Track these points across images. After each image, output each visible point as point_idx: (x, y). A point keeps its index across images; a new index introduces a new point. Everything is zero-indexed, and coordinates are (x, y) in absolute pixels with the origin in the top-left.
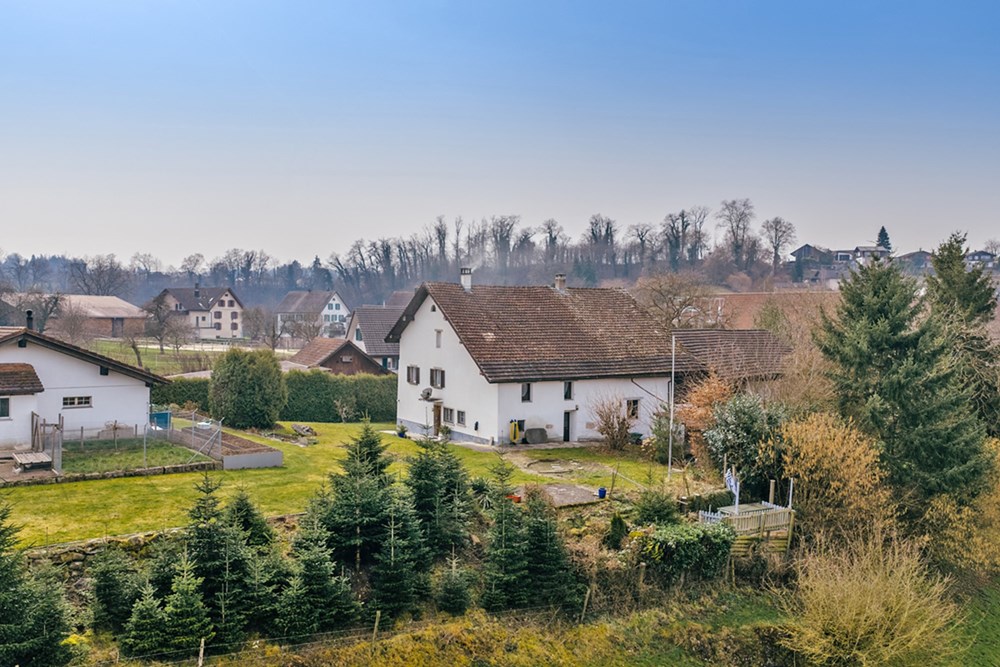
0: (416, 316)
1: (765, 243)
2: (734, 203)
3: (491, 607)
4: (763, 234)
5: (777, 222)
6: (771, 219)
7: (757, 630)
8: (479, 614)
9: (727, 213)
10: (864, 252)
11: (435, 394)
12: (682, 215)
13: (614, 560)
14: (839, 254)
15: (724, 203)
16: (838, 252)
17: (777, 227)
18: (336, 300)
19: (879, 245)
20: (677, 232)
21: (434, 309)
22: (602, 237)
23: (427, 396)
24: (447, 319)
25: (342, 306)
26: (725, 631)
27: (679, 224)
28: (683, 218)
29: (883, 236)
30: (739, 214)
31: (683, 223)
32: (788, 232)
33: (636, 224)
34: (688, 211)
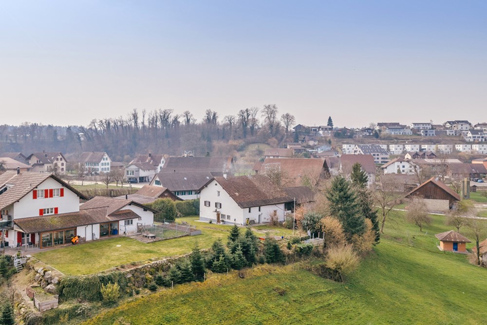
0: (208, 186)
1: (283, 124)
2: (269, 106)
3: (268, 262)
4: (282, 120)
5: (287, 115)
6: (285, 114)
7: (320, 265)
8: (266, 264)
9: (266, 110)
10: (323, 128)
11: (218, 210)
12: (247, 110)
13: (291, 252)
15: (265, 106)
16: (312, 127)
17: (288, 117)
18: (106, 156)
19: (328, 125)
20: (245, 118)
21: (216, 185)
22: (211, 119)
23: (216, 211)
24: (224, 189)
25: (108, 159)
26: (313, 266)
27: (245, 114)
28: (247, 112)
29: (330, 120)
30: (271, 111)
31: (247, 114)
32: (292, 119)
33: (228, 115)
34: (249, 109)
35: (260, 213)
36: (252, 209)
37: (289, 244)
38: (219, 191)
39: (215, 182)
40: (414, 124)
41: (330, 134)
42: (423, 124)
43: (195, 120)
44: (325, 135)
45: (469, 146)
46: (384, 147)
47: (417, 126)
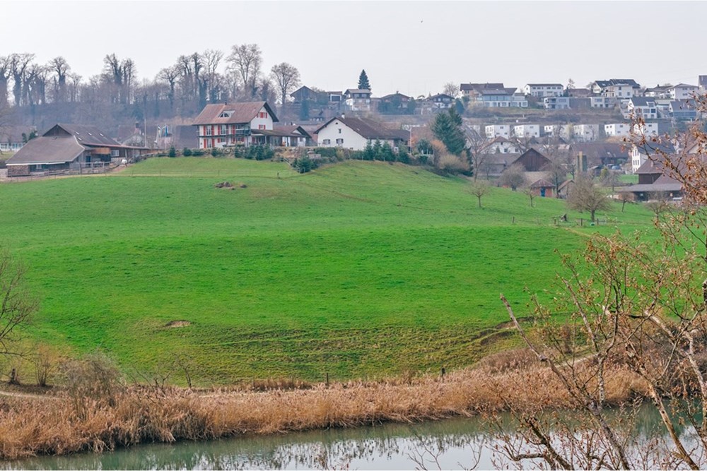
0: (327, 126)
1: (275, 84)
2: (244, 47)
4: (272, 77)
5: (284, 67)
6: (279, 64)
9: (237, 56)
10: (354, 94)
12: (195, 57)
14: (332, 95)
15: (235, 48)
16: (330, 93)
17: (285, 72)
19: (360, 88)
20: (190, 74)
21: (337, 124)
22: (119, 75)
27: (192, 64)
28: (196, 60)
29: (363, 78)
30: (248, 56)
31: (196, 64)
32: (294, 75)
34: (200, 53)
38: (340, 128)
39: (336, 121)
40: (531, 85)
41: (369, 107)
42: (548, 86)
43: (77, 79)
44: (360, 108)
45: (627, 127)
46: (476, 128)
47: (537, 90)
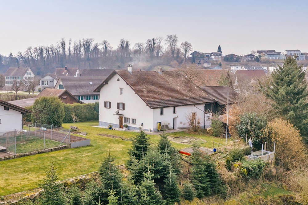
0: (108, 82)
1: (182, 50)
2: (171, 36)
3: (200, 197)
4: (181, 47)
5: (186, 43)
6: (184, 42)
7: (280, 197)
8: (196, 200)
9: (169, 39)
10: (214, 54)
11: (120, 112)
12: (153, 40)
13: (233, 176)
14: (206, 54)
15: (168, 36)
16: (205, 54)
17: (186, 45)
18: (30, 71)
19: (218, 52)
20: (151, 46)
21: (118, 80)
22: (124, 47)
23: (118, 113)
24: (128, 84)
25: (32, 73)
26: (269, 198)
27: (152, 43)
28: (153, 41)
29: (219, 48)
30: (173, 40)
31: (154, 42)
32: (190, 47)
33: (138, 43)
34: (155, 38)
35: (175, 116)
36: (165, 110)
37: (228, 161)
38: (121, 87)
39: (117, 77)
40: (287, 51)
41: (220, 59)
42: (294, 51)
43: (111, 48)
44: (217, 60)
46: (265, 68)
47: (289, 53)
